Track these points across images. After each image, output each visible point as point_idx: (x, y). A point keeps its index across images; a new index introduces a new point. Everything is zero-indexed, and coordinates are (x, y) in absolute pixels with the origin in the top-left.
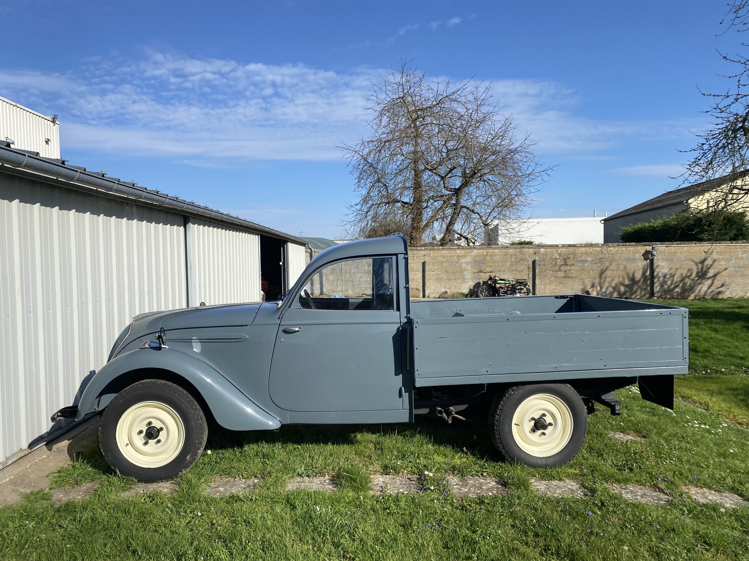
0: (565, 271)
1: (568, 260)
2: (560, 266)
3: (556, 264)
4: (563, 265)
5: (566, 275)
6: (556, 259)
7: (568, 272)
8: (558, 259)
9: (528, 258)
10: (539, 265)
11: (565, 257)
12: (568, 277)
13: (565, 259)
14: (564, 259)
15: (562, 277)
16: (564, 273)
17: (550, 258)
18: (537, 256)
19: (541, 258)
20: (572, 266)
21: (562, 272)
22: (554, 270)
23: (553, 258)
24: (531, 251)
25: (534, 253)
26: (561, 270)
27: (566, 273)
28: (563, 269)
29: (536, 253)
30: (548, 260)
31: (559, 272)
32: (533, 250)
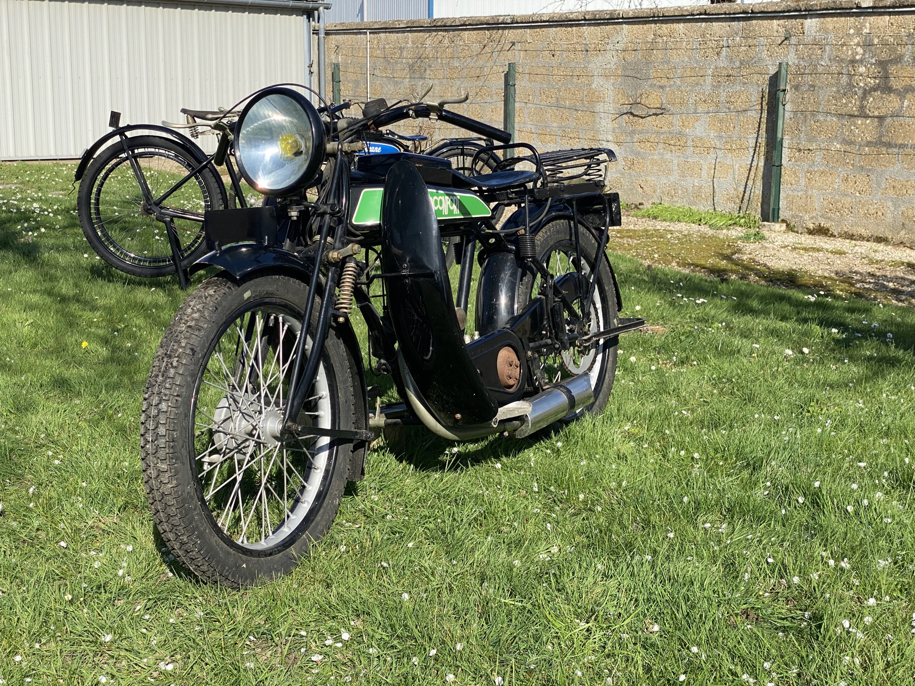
0: (881, 118)
1: (892, 69)
2: (866, 93)
3: (850, 86)
4: (874, 89)
5: (881, 137)
7: (889, 120)
8: (861, 61)
9: (765, 55)
10: (796, 87)
11: (884, 56)
12: (889, 145)
13: (883, 64)
14: (880, 63)
15: (869, 144)
16: (877, 127)
17: (834, 59)
18: (792, 50)
19: (803, 58)
20: (908, 96)
21: (868, 122)
22: (844, 111)
23: (842, 60)
24: (775, 28)
25: (783, 38)
26: (868, 112)
27: (881, 125)
28: (872, 110)
29: (791, 36)
30: (827, 65)
31: (859, 122)
32: (782, 22)
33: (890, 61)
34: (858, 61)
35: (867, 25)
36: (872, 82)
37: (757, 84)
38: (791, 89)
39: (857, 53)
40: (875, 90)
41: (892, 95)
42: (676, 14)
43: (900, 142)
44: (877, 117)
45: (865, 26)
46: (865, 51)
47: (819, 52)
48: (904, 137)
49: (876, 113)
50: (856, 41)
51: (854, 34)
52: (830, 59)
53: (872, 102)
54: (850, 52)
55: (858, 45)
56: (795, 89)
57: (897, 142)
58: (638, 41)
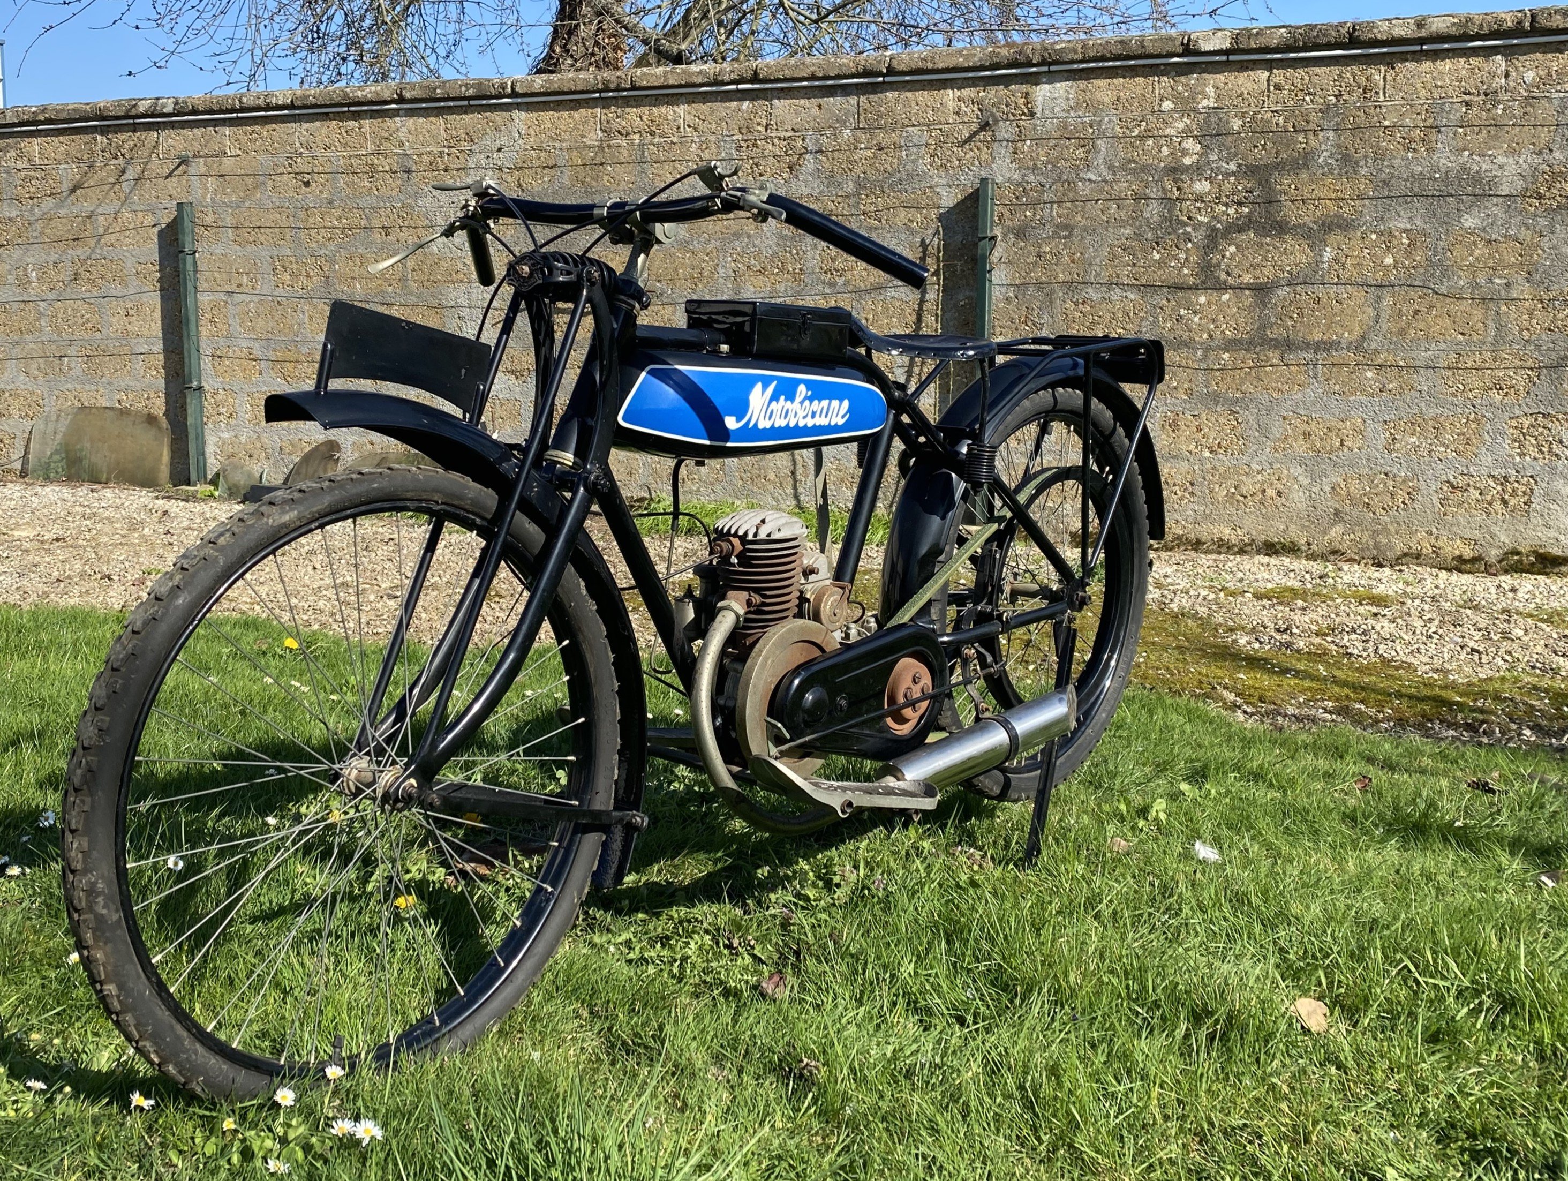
0: (1261, 290)
1: (1285, 183)
2: (1213, 239)
3: (1171, 222)
4: (1239, 227)
5: (1263, 327)
6: (1175, 170)
8: (1198, 170)
9: (924, 164)
10: (1021, 233)
12: (1288, 345)
13: (1258, 173)
14: (1250, 170)
15: (1230, 345)
16: (1250, 308)
17: (1123, 168)
18: (1003, 152)
19: (1035, 168)
20: (1332, 238)
21: (1226, 297)
22: (1158, 277)
23: (1145, 169)
24: (951, 105)
25: (974, 127)
26: (1223, 276)
27: (1264, 305)
28: (1236, 272)
29: (996, 121)
30: (1105, 181)
31: (1202, 299)
32: (967, 92)
33: (1279, 167)
34: (1187, 169)
35: (1210, 90)
36: (1231, 211)
37: (908, 228)
38: (1005, 235)
39: (1185, 152)
40: (1240, 230)
41: (1288, 237)
42: (671, 82)
43: (1317, 337)
44: (1249, 287)
45: (1203, 93)
46: (1206, 147)
47: (1080, 153)
48: (1329, 327)
49: (1247, 279)
50: (1181, 126)
51: (1174, 110)
52: (1111, 168)
53: (1232, 257)
54: (1165, 151)
55: (1187, 133)
56: (1017, 236)
57: (1309, 338)
58: (557, 144)
